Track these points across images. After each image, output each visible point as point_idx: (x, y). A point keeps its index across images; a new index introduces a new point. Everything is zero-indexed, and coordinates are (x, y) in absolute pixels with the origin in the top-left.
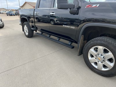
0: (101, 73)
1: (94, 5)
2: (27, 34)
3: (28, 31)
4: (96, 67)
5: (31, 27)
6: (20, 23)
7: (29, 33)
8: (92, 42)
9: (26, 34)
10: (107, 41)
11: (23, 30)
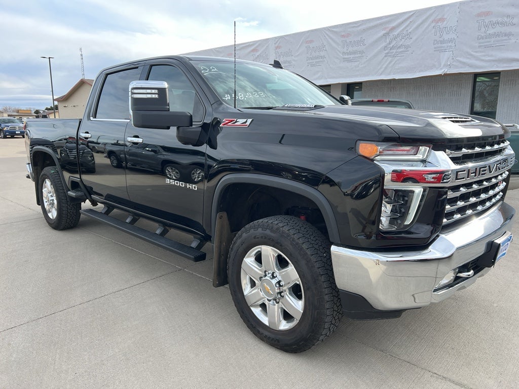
0: (278, 341)
1: (241, 121)
2: (53, 214)
3: (55, 202)
4: (265, 320)
5: (69, 186)
6: (28, 170)
7: (59, 210)
8: (244, 235)
9: (50, 215)
10: (278, 229)
11: (40, 201)
